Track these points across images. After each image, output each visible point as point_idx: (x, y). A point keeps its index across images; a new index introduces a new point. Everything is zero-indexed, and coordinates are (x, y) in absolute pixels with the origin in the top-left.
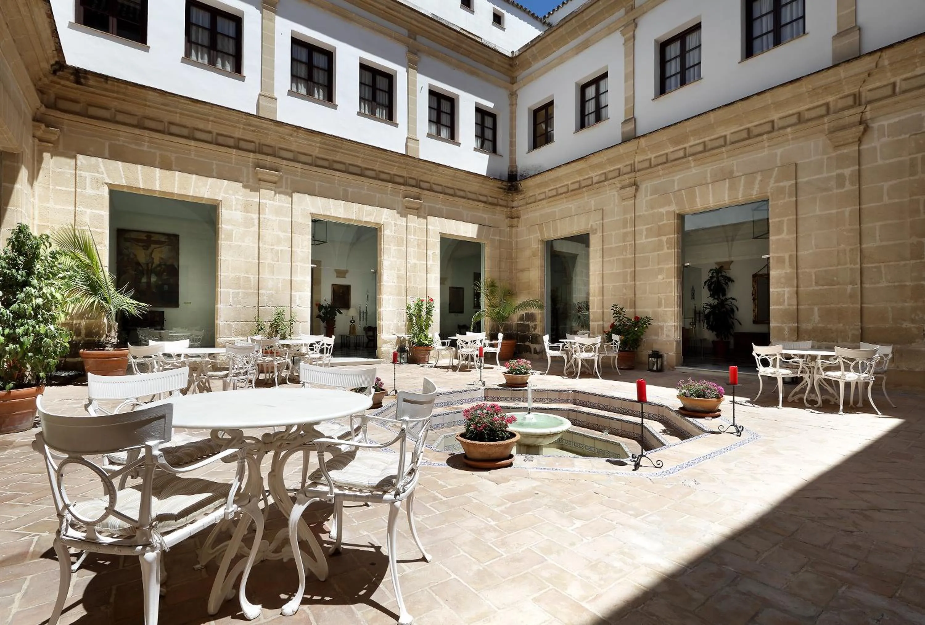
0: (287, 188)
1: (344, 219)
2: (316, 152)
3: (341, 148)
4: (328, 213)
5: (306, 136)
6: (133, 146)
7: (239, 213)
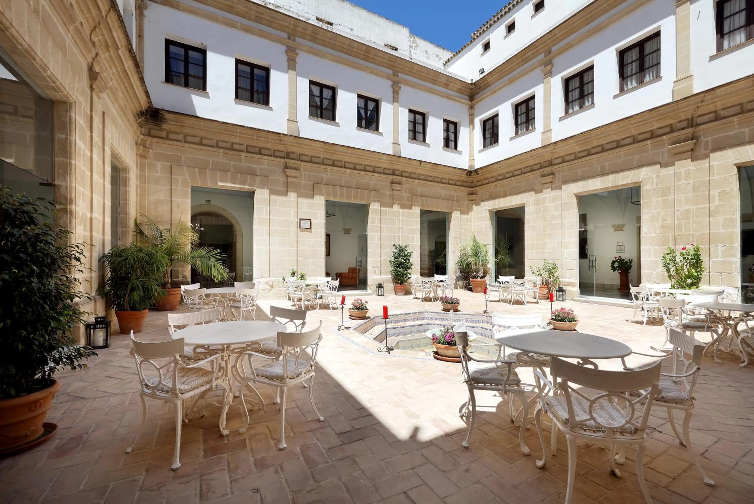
0: (559, 182)
1: (601, 189)
2: (577, 149)
3: (591, 137)
4: (587, 189)
5: (564, 144)
6: (495, 190)
7: (533, 207)
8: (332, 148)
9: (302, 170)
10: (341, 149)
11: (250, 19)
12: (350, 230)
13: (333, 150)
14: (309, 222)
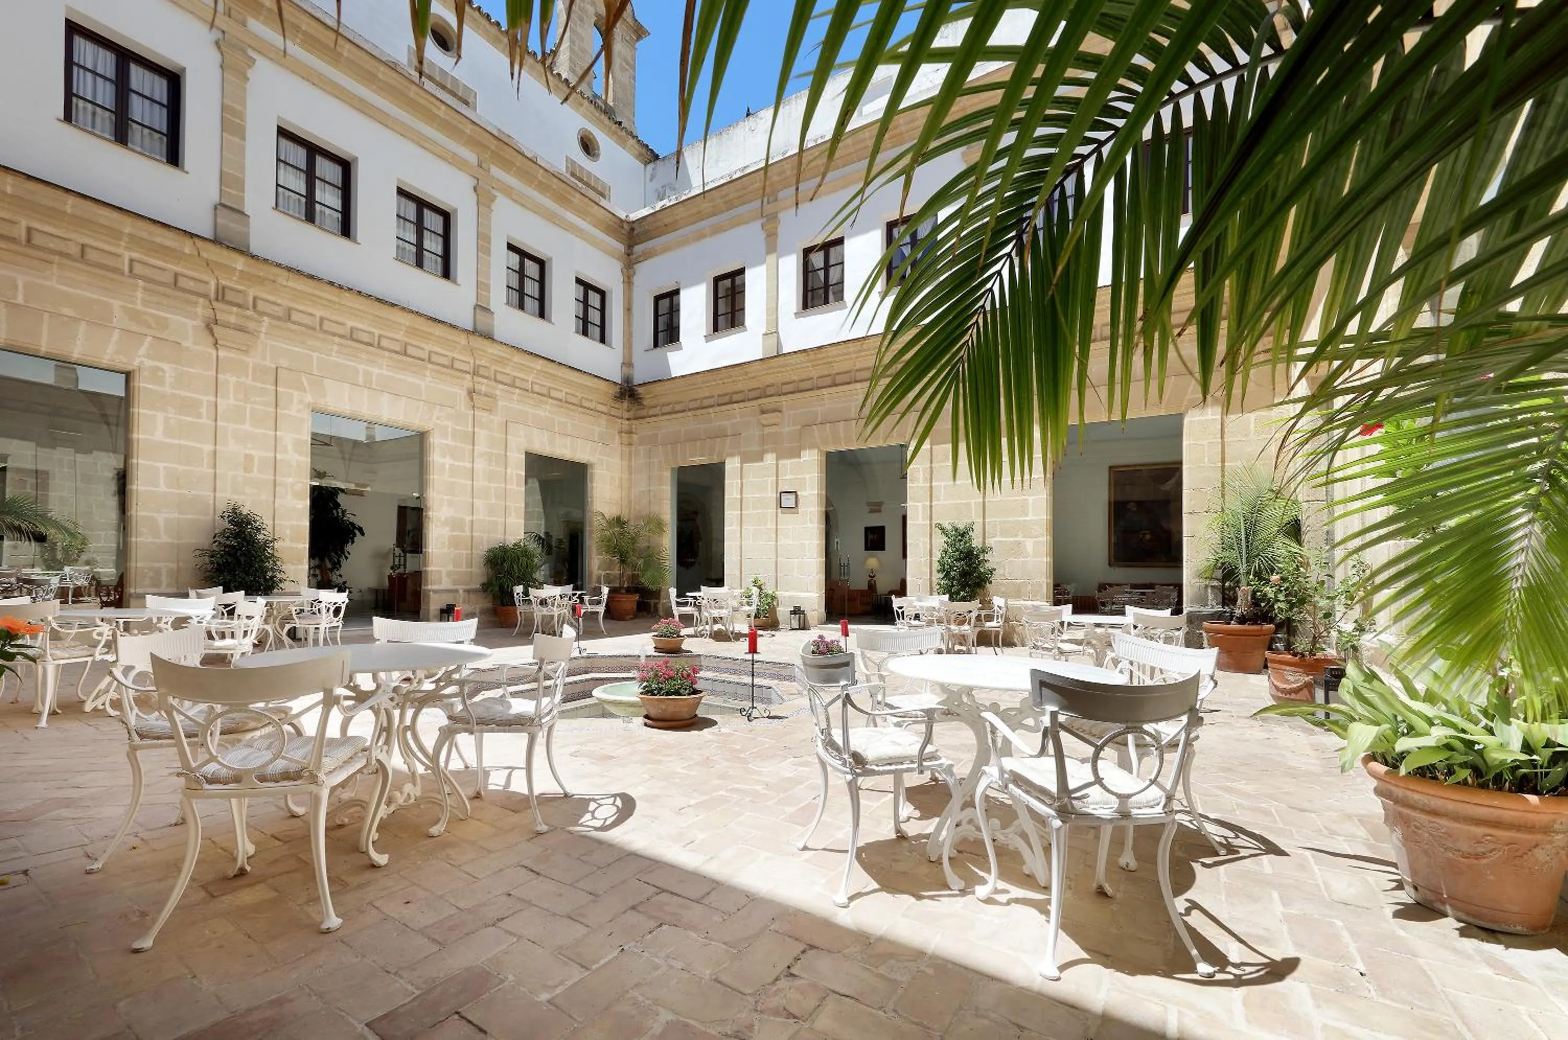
8: (820, 356)
9: (784, 409)
10: (834, 351)
11: (722, 212)
12: (880, 504)
13: (824, 358)
14: (792, 497)
